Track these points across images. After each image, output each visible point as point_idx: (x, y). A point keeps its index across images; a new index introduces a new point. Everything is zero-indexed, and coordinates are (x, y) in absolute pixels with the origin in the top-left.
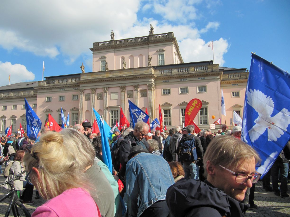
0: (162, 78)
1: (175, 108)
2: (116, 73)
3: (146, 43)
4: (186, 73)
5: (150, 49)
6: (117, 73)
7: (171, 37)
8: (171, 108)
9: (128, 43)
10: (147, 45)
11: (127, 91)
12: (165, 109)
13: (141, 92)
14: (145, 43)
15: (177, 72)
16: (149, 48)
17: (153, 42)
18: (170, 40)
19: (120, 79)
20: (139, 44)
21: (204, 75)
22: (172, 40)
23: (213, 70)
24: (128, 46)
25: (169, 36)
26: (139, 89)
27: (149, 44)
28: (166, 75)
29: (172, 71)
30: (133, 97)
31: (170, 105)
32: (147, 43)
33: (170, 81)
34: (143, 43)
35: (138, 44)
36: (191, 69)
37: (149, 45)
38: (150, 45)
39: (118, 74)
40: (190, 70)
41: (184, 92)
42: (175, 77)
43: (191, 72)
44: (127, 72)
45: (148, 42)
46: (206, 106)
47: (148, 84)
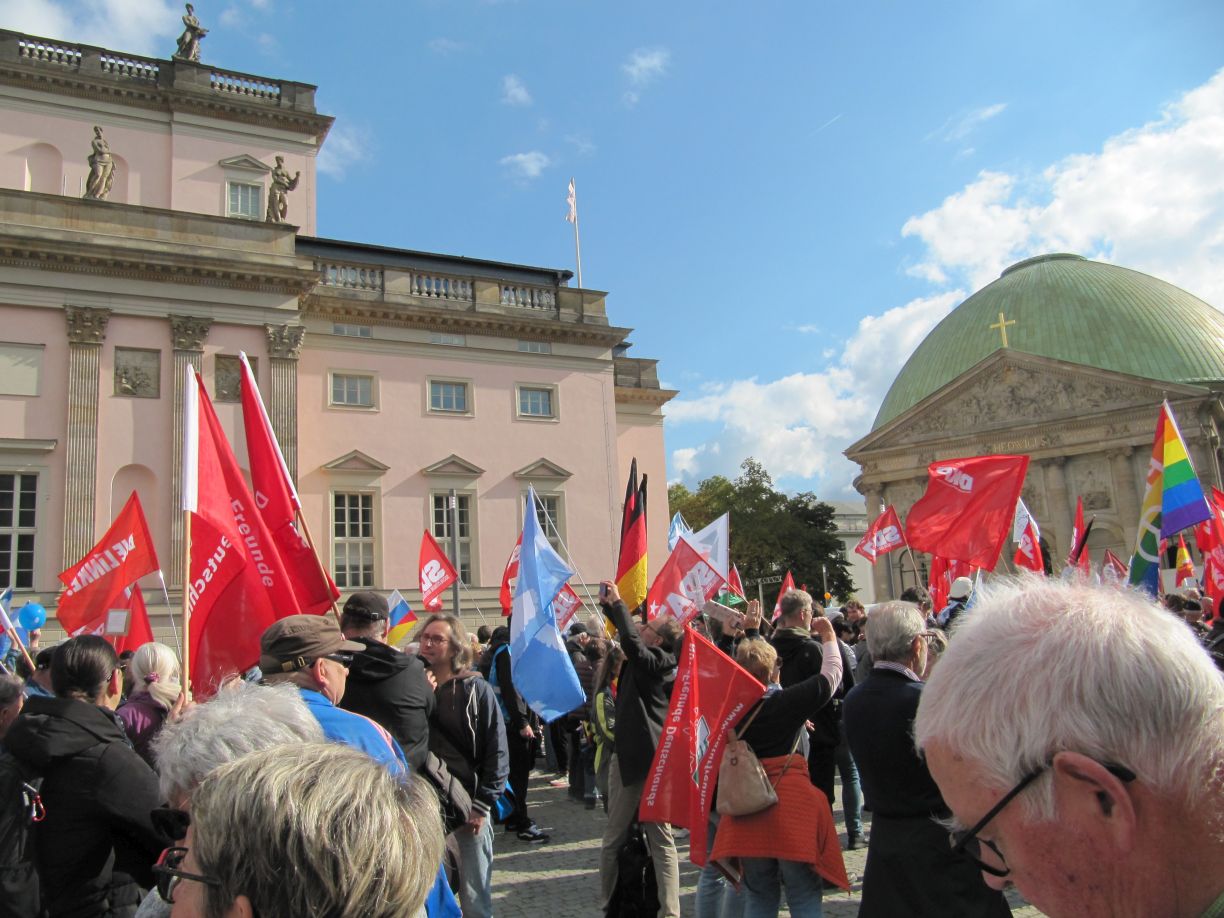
0: (335, 310)
1: (403, 490)
2: (34, 212)
3: (153, 98)
4: (458, 308)
5: (174, 136)
6: (38, 217)
7: (305, 108)
8: (382, 484)
9: (28, 63)
10: (160, 109)
11: (118, 348)
12: (342, 490)
13: (217, 369)
14: (148, 96)
15: (411, 292)
16: (171, 134)
17: (200, 103)
18: (305, 123)
19: (68, 259)
20: (105, 90)
21: (549, 332)
22: (316, 124)
23: (582, 316)
24: (30, 77)
25: (293, 99)
26: (210, 350)
27: (172, 106)
28: (354, 295)
29: (388, 285)
30: (158, 397)
31: (377, 469)
32: (165, 100)
33: (377, 332)
34: (135, 92)
35: (99, 88)
36: (482, 291)
37: (170, 111)
38: (178, 116)
39: (50, 226)
40: (478, 294)
41: (448, 403)
42: (410, 318)
43: (484, 306)
44: (122, 222)
45: (171, 97)
46: (559, 488)
47: (272, 326)
